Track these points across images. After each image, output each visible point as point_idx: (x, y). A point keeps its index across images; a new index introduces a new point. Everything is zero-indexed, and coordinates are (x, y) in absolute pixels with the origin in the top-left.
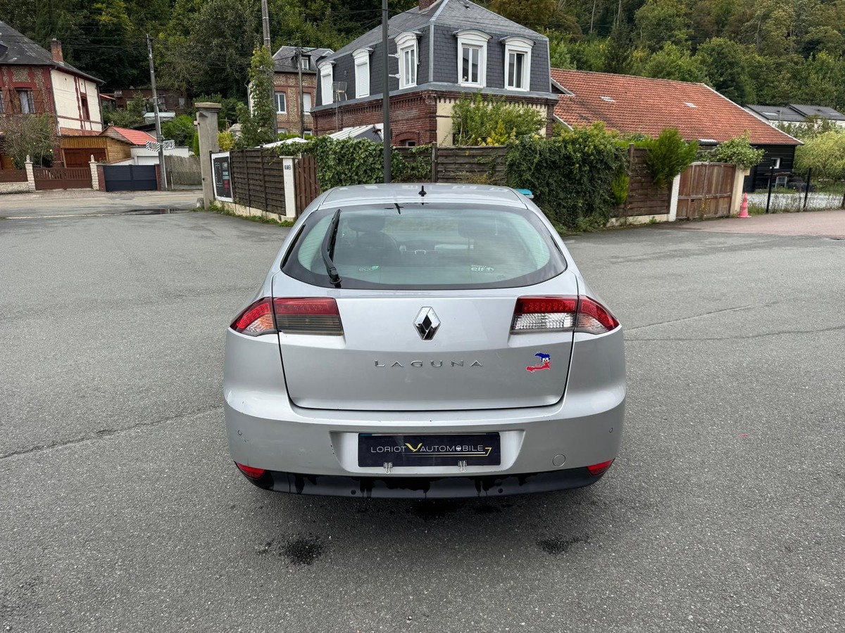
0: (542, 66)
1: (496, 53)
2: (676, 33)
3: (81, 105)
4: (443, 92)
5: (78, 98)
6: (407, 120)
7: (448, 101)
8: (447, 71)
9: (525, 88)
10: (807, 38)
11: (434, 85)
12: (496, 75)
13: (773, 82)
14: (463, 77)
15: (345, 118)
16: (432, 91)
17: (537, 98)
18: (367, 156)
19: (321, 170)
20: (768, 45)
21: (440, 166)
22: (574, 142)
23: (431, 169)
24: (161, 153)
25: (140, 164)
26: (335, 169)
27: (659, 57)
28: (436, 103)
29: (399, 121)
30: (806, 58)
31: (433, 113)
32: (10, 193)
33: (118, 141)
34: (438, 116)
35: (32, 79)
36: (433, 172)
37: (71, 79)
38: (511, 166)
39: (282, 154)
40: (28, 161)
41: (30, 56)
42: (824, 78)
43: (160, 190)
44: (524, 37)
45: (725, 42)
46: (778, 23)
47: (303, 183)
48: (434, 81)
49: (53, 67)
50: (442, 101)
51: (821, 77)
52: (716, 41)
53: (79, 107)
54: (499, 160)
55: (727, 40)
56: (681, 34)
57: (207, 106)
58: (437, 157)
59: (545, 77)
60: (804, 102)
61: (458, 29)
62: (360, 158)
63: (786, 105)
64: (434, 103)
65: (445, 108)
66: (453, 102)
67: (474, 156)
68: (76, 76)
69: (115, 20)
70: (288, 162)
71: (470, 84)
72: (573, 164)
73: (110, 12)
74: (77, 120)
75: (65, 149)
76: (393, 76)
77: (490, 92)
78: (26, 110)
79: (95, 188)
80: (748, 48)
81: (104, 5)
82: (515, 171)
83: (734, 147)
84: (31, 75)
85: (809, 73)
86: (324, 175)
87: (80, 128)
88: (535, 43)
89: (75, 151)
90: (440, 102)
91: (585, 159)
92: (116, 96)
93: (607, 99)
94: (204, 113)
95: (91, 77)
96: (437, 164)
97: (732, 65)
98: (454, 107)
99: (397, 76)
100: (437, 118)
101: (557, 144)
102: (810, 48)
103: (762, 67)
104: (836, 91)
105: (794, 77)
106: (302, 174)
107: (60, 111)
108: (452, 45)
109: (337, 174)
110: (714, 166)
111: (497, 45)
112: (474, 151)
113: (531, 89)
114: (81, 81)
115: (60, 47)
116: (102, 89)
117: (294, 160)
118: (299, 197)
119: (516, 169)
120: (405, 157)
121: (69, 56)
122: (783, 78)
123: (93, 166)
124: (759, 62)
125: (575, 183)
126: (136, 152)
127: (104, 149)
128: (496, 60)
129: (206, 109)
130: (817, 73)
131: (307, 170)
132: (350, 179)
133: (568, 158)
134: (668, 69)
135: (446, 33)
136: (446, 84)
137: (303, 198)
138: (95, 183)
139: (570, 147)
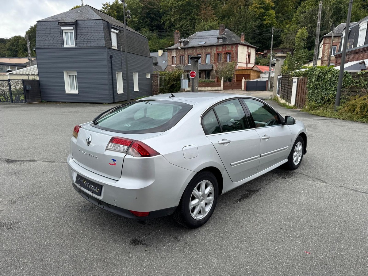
3: (247, 57)
5: (247, 55)
15: (350, 57)
19: (309, 83)
24: (269, 76)
25: (263, 80)
26: (315, 83)
32: (215, 91)
33: (256, 71)
35: (232, 49)
37: (245, 48)
39: (293, 76)
40: (222, 79)
41: (233, 41)
43: (267, 91)
47: (301, 89)
49: (239, 44)
53: (247, 58)
57: (280, 56)
62: (328, 78)
68: (248, 46)
69: (270, 22)
70: (295, 80)
73: (269, 19)
74: (245, 63)
75: (236, 75)
78: (228, 61)
79: (242, 90)
81: (267, 17)
84: (232, 48)
86: (309, 86)
87: (245, 66)
89: (240, 75)
92: (264, 53)
94: (278, 59)
95: (253, 46)
106: (301, 85)
107: (239, 60)
109: (316, 85)
114: (250, 48)
115: (244, 36)
116: (257, 51)
117: (298, 79)
118: (297, 96)
121: (250, 39)
123: (243, 81)
126: (262, 75)
127: (249, 74)
129: (279, 57)
131: (303, 83)
132: (322, 88)
137: (300, 96)
138: (243, 88)
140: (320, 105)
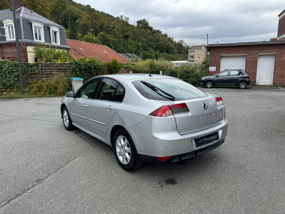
0: (63, 37)
1: (47, 31)
2: (90, 29)
4: (29, 43)
6: (12, 53)
7: (31, 46)
8: (29, 36)
9: (59, 44)
10: (125, 35)
11: (25, 40)
12: (48, 38)
13: (119, 46)
14: (36, 38)
16: (24, 42)
17: (63, 47)
18: (9, 67)
20: (116, 35)
21: (43, 70)
22: (90, 62)
23: (40, 71)
27: (86, 36)
28: (26, 47)
29: (8, 53)
30: (126, 40)
31: (25, 51)
34: (28, 52)
36: (41, 72)
38: (73, 70)
42: (131, 46)
44: (56, 26)
45: (105, 34)
46: (117, 29)
48: (24, 39)
50: (29, 46)
51: (130, 46)
52: (102, 33)
54: (67, 68)
55: (105, 33)
56: (92, 30)
58: (42, 67)
59: (65, 40)
60: (128, 52)
61: (31, 21)
62: (6, 67)
63: (123, 53)
64: (25, 47)
65: (30, 49)
66: (33, 47)
67: (57, 66)
71: (38, 41)
72: (91, 69)
76: (3, 35)
77: (46, 44)
80: (111, 36)
82: (74, 71)
83: (128, 65)
85: (127, 45)
88: (60, 29)
90: (28, 46)
91: (95, 68)
93: (81, 49)
96: (42, 69)
97: (108, 40)
98: (34, 49)
99: (5, 36)
100: (27, 53)
101: (86, 63)
102: (126, 37)
103: (115, 42)
104: (135, 50)
105: (124, 45)
108: (30, 26)
110: (125, 70)
111: (47, 28)
112: (57, 65)
113: (61, 44)
119: (75, 71)
120: (27, 67)
122: (121, 45)
124: (114, 40)
125: (92, 75)
128: (47, 33)
130: (129, 45)
133: (89, 67)
134: (90, 40)
135: (27, 21)
136: (29, 40)
139: (90, 64)
140: (3, 91)
